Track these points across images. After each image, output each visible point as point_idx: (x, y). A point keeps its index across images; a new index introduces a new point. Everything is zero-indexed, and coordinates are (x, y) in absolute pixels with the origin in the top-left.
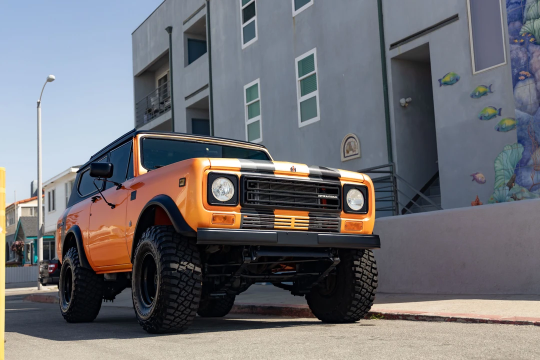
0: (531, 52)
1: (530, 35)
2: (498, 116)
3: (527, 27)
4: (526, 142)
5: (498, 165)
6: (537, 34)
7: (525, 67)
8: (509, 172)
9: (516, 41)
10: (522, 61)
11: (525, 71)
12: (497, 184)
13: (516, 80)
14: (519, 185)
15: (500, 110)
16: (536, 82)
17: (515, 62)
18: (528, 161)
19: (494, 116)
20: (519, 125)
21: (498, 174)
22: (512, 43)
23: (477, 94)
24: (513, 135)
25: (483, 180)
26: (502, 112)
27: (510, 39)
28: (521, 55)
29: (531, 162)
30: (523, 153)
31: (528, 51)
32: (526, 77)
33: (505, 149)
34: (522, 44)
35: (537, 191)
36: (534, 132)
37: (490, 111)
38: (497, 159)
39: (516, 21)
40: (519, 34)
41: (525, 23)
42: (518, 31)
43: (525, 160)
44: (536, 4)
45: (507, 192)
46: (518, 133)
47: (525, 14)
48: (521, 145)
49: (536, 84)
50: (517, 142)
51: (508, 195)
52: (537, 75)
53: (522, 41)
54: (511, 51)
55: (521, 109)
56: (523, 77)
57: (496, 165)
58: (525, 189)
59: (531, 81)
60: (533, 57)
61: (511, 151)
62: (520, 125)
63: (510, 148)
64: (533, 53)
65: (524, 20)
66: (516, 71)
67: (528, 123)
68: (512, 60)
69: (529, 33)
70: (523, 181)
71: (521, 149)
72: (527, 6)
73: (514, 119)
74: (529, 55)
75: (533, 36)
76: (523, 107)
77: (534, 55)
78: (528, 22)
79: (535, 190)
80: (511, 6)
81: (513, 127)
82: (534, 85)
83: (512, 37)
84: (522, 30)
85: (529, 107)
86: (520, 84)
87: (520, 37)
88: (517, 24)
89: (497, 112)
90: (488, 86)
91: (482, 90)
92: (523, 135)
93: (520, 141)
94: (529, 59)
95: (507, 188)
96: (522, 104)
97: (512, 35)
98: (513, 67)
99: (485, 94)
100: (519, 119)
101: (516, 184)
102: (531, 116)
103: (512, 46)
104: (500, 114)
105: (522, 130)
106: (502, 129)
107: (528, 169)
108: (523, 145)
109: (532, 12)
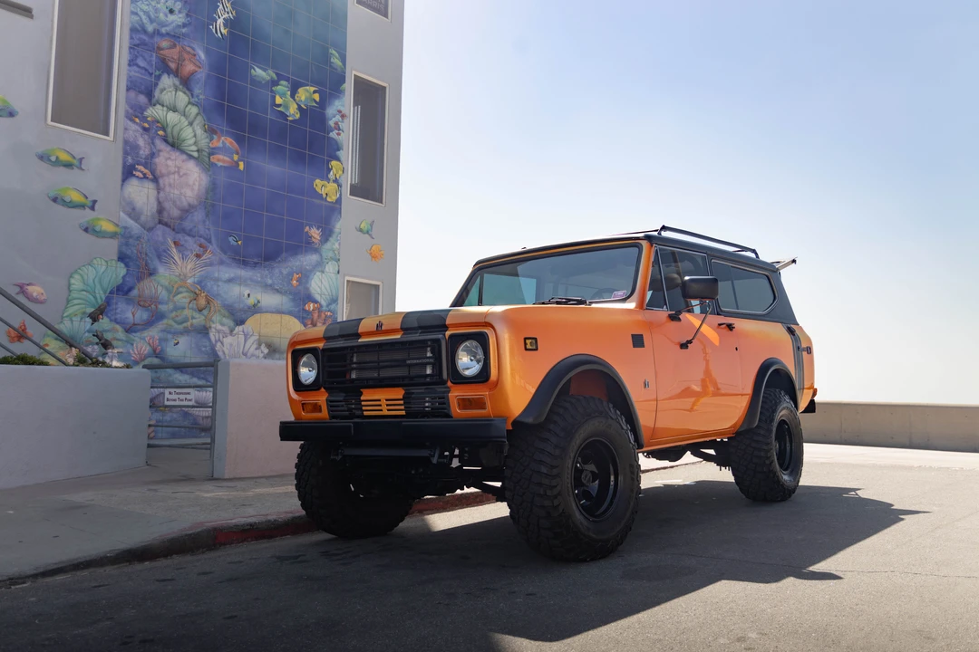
0: (158, 148)
1: (159, 125)
2: (88, 210)
3: (155, 112)
4: (131, 264)
5: (76, 283)
6: (169, 130)
7: (146, 163)
8: (95, 297)
9: (137, 120)
10: (141, 152)
11: (146, 168)
12: (71, 311)
13: (128, 173)
14: (111, 320)
15: (95, 202)
16: (159, 189)
17: (129, 148)
18: (130, 289)
19: (82, 206)
20: (123, 236)
21: (74, 295)
22: (130, 117)
23: (53, 159)
24: (112, 247)
25: (43, 298)
26: (97, 207)
27: (127, 112)
28: (141, 142)
29: (135, 292)
30: (124, 277)
31: (153, 143)
32: (145, 177)
33: (95, 261)
34: (145, 129)
35: (138, 334)
36: (146, 254)
37: (75, 197)
38: (76, 272)
39: (141, 92)
40: (142, 114)
41: (155, 105)
42: (142, 109)
43: (126, 289)
44: (174, 93)
45: (88, 326)
46: (120, 247)
47: (157, 93)
48: (122, 265)
49: (158, 193)
50: (116, 258)
51: (89, 331)
52: (161, 181)
53: (146, 125)
54: (126, 129)
55: (129, 215)
56: (141, 176)
57: (72, 281)
58: (118, 327)
59: (151, 185)
60: (159, 155)
61: (104, 267)
62: (125, 236)
63: (104, 263)
64: (160, 151)
65: (154, 101)
66: (130, 160)
67: (138, 238)
68: (126, 142)
69: (158, 122)
70: (118, 316)
71: (122, 270)
72: (161, 85)
73: (117, 225)
74: (154, 150)
75: (164, 129)
76: (134, 213)
77: (161, 154)
78: (158, 106)
79: (135, 332)
80: (135, 68)
81: (113, 235)
82: (156, 192)
83: (131, 111)
84: (148, 111)
85: (143, 218)
86: (134, 181)
87: (144, 119)
88: (142, 99)
89: (90, 204)
90: (78, 157)
91: (64, 157)
92: (129, 252)
93: (122, 258)
94: (153, 155)
95: (89, 320)
96: (134, 209)
97: (132, 108)
98: (126, 153)
99: (68, 165)
100: (125, 228)
101: (105, 318)
102: (145, 232)
103: (130, 123)
104: (93, 208)
105: (127, 244)
106: (94, 231)
107: (129, 302)
108: (127, 265)
109: (166, 97)
